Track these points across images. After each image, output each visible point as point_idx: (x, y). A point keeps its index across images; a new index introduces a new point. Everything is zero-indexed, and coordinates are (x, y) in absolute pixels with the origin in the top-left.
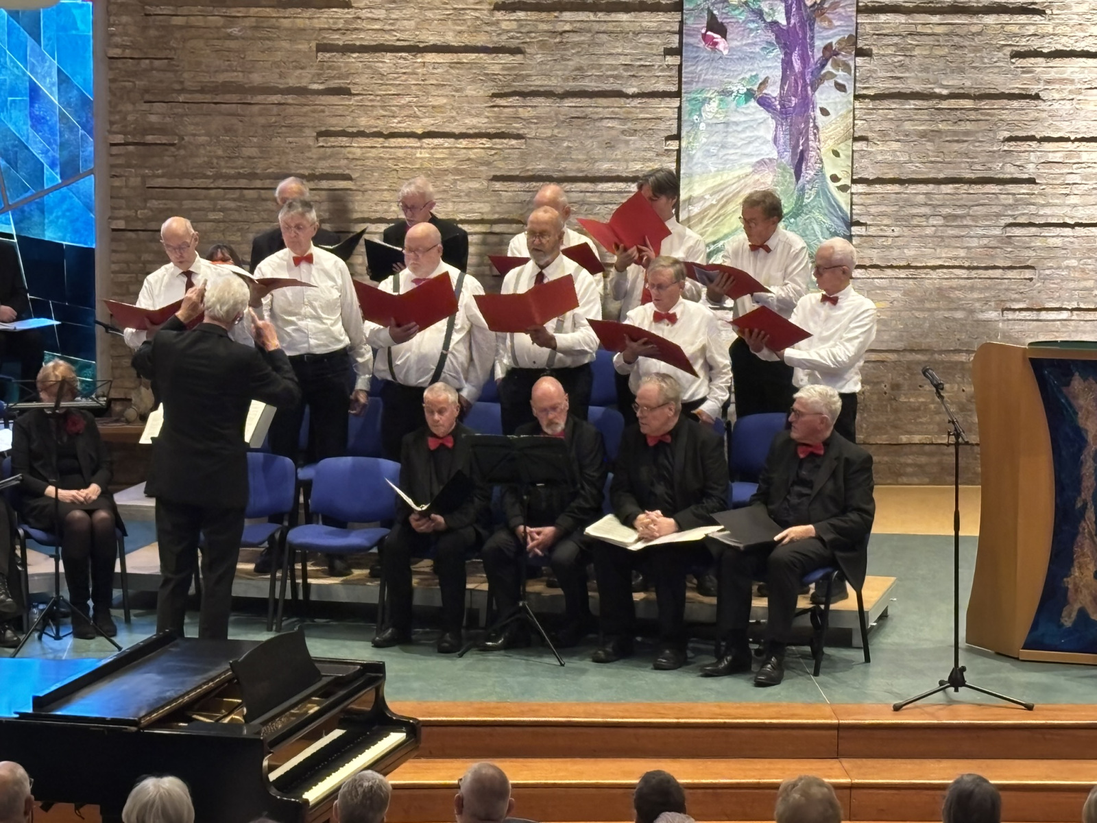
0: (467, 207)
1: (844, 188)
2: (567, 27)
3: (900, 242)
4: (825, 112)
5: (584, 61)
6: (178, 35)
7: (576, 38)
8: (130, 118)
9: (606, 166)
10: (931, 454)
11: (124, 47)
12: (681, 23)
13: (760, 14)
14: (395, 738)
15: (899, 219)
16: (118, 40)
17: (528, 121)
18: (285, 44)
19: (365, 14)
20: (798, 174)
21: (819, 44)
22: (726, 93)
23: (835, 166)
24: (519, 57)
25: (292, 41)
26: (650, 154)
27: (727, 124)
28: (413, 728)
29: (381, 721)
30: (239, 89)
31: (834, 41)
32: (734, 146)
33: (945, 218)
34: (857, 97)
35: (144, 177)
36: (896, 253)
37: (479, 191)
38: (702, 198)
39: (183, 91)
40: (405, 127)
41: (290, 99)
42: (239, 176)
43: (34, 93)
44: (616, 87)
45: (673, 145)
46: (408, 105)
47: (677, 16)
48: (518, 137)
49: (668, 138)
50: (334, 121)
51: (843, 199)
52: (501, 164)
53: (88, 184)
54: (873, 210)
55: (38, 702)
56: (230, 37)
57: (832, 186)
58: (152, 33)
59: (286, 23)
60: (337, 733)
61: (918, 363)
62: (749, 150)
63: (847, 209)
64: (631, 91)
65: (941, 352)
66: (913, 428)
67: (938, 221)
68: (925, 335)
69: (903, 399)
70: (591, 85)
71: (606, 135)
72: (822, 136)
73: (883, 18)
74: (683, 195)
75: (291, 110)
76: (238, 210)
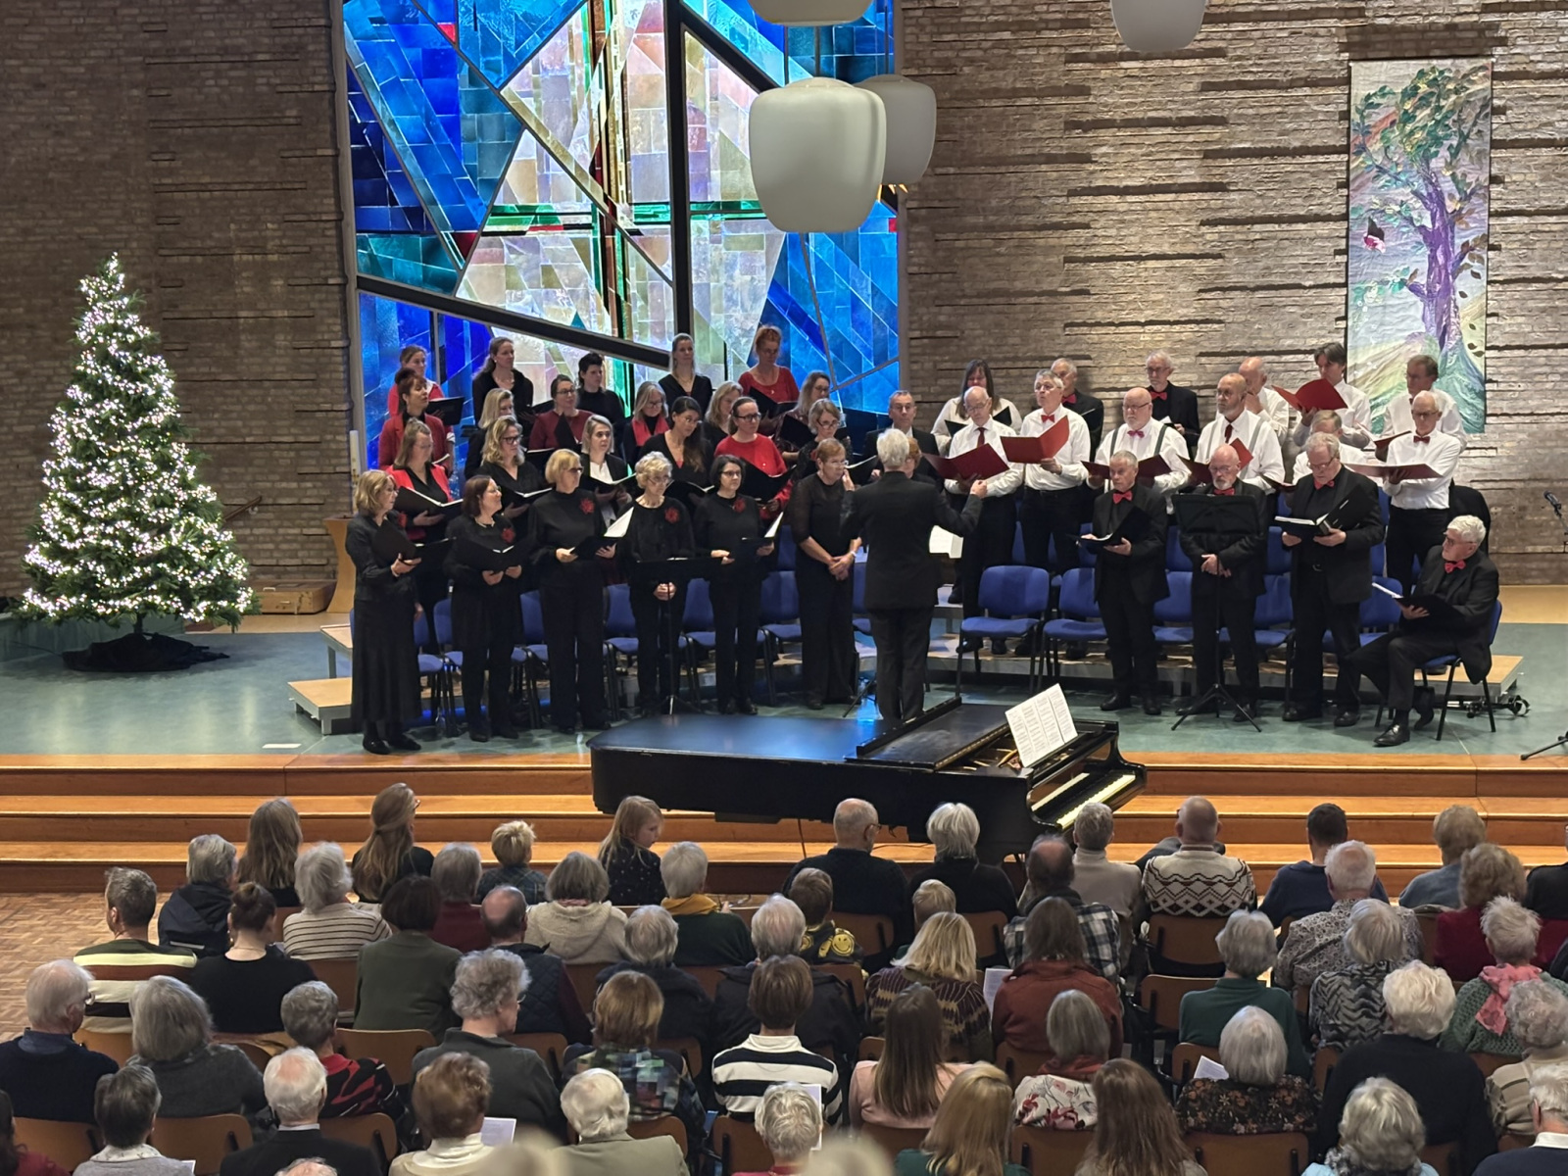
0: (1181, 376)
1: (1479, 354)
2: (1258, 236)
3: (1525, 395)
4: (1463, 295)
5: (1270, 262)
6: (960, 254)
7: (1265, 245)
8: (925, 318)
9: (1289, 342)
10: (1552, 561)
11: (920, 265)
12: (1348, 229)
13: (1410, 220)
14: (1127, 779)
15: (1524, 377)
16: (915, 260)
17: (1227, 310)
18: (1041, 258)
19: (1101, 232)
20: (1442, 343)
21: (1459, 242)
22: (1383, 283)
23: (1472, 336)
24: (1220, 261)
25: (1046, 255)
26: (1323, 332)
27: (1384, 306)
28: (1140, 772)
29: (1116, 766)
30: (1006, 293)
31: (1470, 239)
32: (1390, 324)
33: (1562, 375)
34: (1489, 283)
35: (935, 363)
36: (1521, 403)
37: (1189, 364)
38: (1364, 365)
39: (964, 296)
40: (1131, 318)
41: (1044, 299)
42: (1006, 359)
43: (855, 304)
44: (1296, 281)
45: (1342, 324)
46: (1134, 301)
47: (1345, 225)
48: (1220, 322)
49: (1337, 319)
50: (1077, 315)
51: (1478, 362)
52: (1206, 344)
53: (894, 369)
54: (1503, 370)
55: (860, 750)
56: (998, 254)
57: (1470, 352)
58: (941, 254)
59: (1041, 242)
60: (1083, 776)
61: (1541, 489)
62: (1402, 326)
63: (1481, 370)
64: (1307, 284)
65: (1559, 480)
66: (1534, 540)
67: (1557, 378)
68: (1546, 467)
69: (1528, 518)
70: (1276, 280)
71: (1288, 318)
72: (1461, 314)
73: (1510, 220)
74: (1350, 363)
75: (1044, 308)
76: (1005, 384)
